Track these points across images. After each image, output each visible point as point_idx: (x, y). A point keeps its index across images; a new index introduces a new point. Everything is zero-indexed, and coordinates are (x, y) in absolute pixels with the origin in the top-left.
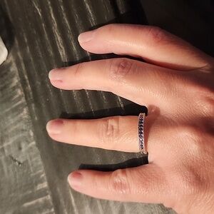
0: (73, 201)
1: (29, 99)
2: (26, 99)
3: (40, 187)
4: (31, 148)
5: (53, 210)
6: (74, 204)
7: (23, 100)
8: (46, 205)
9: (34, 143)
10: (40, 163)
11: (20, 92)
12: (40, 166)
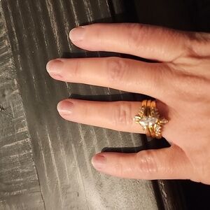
0: (50, 144)
1: (15, 50)
2: (13, 49)
3: (20, 130)
4: (14, 95)
5: (31, 151)
6: (51, 147)
7: (10, 51)
8: (25, 147)
9: (17, 91)
10: (22, 109)
11: (6, 43)
12: (22, 112)
